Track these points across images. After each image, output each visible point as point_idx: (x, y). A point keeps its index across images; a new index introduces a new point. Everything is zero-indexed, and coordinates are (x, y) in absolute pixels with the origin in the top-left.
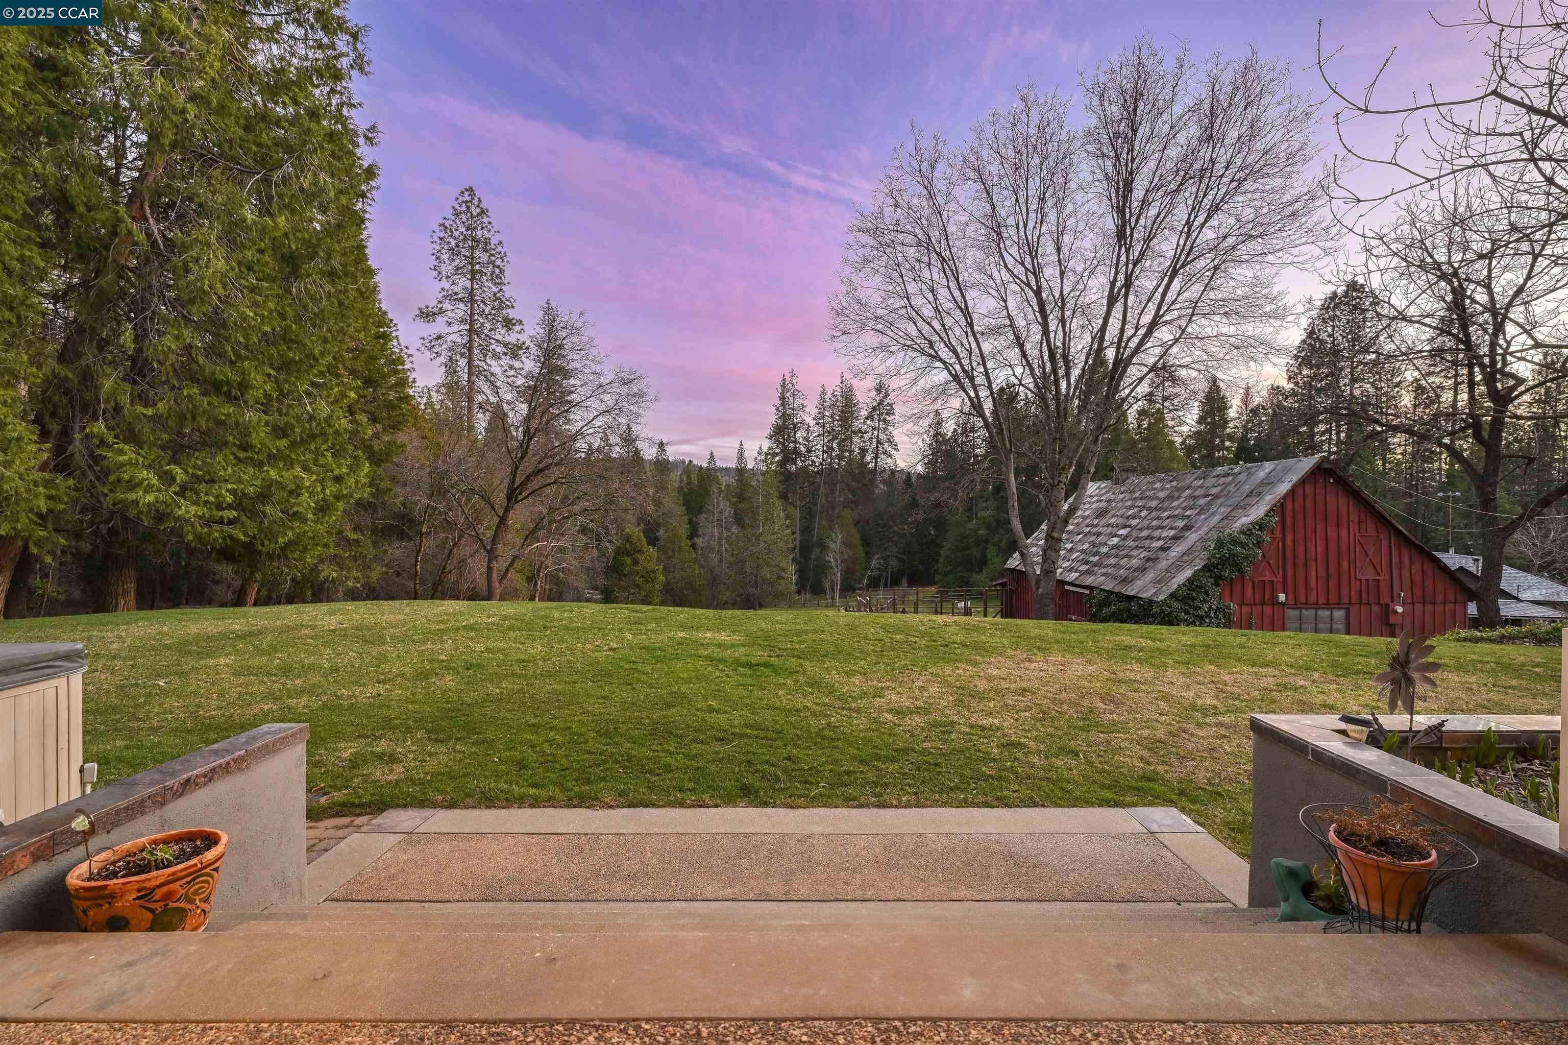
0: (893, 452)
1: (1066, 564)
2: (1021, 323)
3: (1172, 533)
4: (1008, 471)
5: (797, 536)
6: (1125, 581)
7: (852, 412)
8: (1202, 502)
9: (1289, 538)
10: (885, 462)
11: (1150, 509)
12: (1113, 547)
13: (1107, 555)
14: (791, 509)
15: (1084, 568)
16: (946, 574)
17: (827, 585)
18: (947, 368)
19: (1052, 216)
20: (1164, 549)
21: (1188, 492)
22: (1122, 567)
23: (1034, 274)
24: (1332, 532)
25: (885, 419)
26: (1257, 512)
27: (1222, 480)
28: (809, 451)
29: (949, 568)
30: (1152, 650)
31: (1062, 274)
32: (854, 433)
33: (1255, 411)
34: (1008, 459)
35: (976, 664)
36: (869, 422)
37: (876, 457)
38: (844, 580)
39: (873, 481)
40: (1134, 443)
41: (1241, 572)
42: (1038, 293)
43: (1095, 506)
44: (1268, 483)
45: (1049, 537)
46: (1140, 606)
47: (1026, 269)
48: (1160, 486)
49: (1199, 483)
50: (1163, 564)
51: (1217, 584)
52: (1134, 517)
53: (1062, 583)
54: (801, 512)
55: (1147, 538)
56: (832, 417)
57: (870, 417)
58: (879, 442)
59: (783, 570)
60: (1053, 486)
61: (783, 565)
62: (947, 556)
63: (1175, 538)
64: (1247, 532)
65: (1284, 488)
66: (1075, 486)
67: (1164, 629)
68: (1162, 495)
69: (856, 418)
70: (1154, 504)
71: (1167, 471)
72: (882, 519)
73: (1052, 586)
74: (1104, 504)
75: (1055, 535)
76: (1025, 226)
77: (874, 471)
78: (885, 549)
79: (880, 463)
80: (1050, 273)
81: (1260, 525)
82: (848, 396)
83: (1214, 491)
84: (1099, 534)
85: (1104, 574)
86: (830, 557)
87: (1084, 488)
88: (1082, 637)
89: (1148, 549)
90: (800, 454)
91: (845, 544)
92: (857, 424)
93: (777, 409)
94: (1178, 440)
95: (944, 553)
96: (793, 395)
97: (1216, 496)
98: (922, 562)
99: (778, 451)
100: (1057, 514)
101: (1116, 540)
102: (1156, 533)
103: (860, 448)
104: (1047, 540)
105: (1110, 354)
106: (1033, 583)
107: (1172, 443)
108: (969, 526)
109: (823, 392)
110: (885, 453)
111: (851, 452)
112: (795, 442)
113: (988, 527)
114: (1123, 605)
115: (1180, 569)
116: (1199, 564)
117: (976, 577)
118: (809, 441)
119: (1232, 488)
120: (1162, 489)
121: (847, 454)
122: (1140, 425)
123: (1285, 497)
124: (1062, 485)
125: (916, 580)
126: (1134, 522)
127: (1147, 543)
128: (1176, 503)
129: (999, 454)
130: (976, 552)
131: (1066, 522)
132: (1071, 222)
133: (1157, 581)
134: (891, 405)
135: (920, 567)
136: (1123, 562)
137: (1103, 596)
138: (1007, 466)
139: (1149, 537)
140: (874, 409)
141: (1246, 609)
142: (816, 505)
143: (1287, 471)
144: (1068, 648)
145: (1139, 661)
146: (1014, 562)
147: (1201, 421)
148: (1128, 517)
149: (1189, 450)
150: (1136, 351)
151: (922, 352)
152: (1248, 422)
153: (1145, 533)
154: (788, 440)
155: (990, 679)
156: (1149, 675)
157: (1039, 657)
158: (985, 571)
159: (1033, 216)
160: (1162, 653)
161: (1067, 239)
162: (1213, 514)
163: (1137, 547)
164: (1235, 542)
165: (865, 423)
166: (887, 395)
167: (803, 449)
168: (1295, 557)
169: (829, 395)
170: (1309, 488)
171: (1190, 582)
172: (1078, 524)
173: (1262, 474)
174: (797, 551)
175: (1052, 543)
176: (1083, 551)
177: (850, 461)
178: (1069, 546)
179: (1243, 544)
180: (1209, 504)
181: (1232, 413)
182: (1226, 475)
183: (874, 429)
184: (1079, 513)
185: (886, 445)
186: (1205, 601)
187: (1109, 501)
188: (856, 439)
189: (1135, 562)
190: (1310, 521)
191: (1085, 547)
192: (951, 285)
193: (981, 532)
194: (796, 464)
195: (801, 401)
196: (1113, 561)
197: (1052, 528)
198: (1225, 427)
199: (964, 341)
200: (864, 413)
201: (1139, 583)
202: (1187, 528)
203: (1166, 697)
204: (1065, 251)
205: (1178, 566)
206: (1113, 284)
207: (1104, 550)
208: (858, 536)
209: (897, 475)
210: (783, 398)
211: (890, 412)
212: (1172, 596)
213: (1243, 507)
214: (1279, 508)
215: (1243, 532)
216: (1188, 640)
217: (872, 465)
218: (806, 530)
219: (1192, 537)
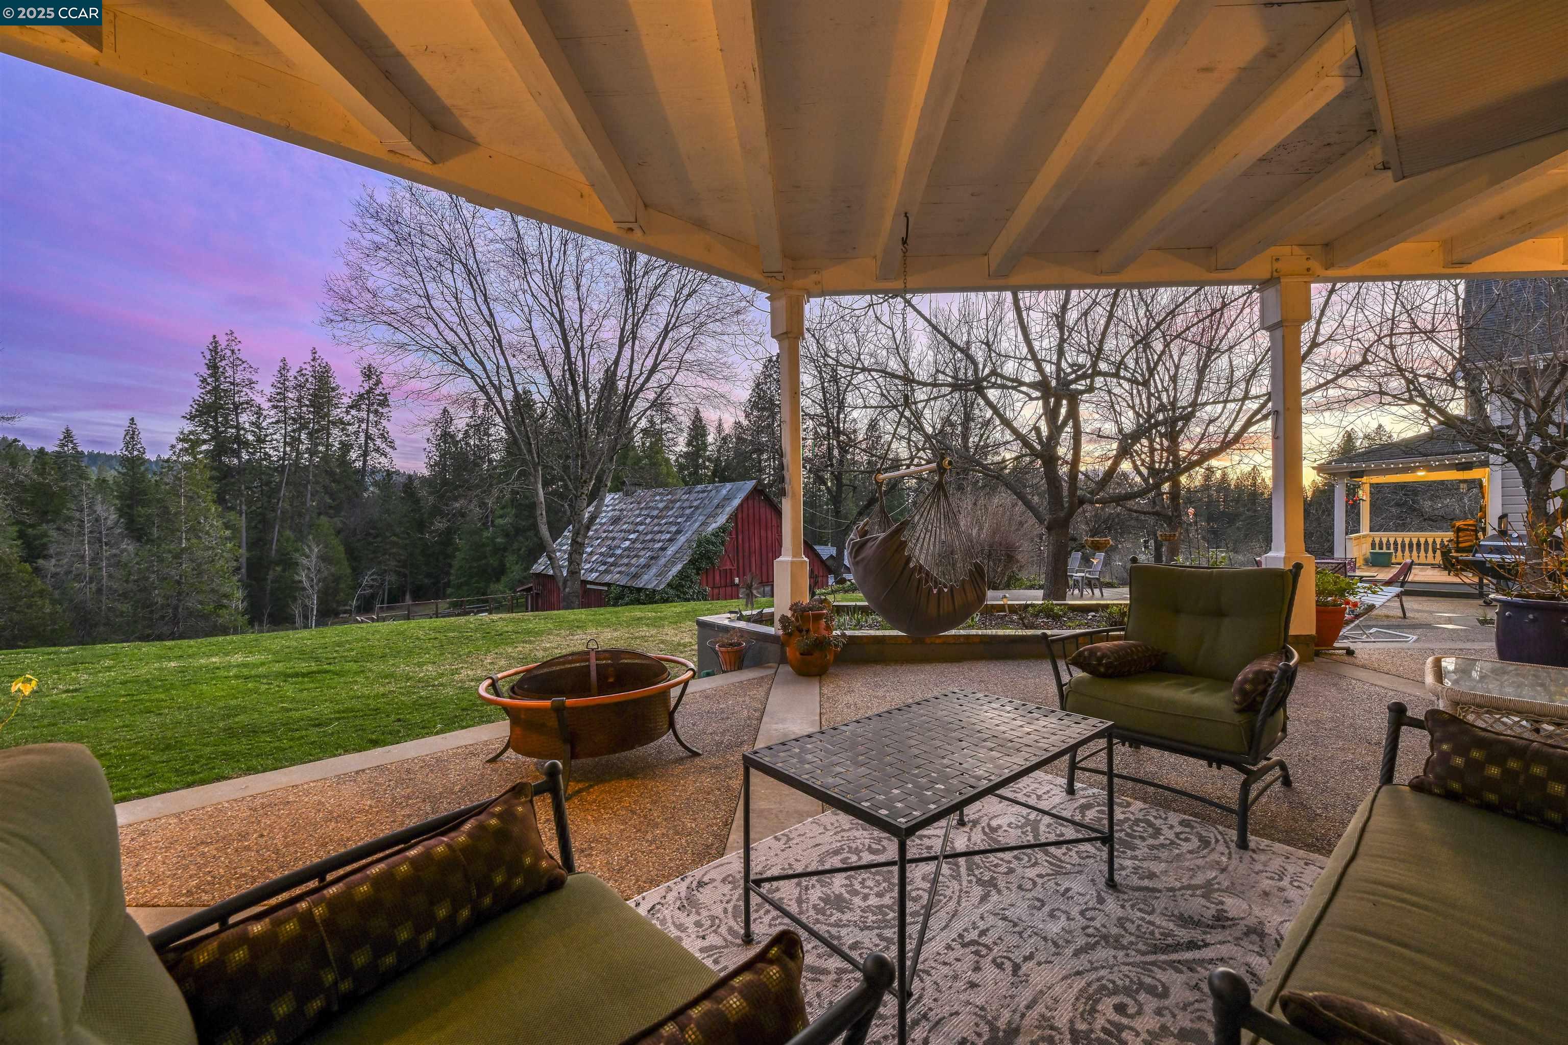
0: (388, 450)
1: (588, 566)
2: (545, 346)
3: (668, 536)
4: (536, 482)
5: (243, 551)
6: (636, 576)
7: (329, 401)
8: (688, 511)
9: (740, 537)
10: (377, 461)
11: (653, 517)
12: (625, 549)
13: (621, 556)
14: (232, 516)
15: (603, 568)
16: (459, 586)
17: (297, 611)
18: (473, 378)
19: (572, 259)
20: (663, 549)
21: (678, 504)
22: (633, 565)
23: (557, 305)
24: (763, 533)
25: (376, 411)
26: (721, 520)
27: (701, 495)
28: (261, 440)
29: (462, 580)
30: (655, 618)
31: (581, 311)
32: (334, 423)
33: (724, 439)
34: (536, 471)
35: (530, 642)
36: (353, 412)
37: (365, 454)
38: (321, 601)
39: (361, 483)
40: (640, 459)
41: (713, 564)
42: (561, 323)
43: (610, 514)
44: (728, 499)
45: (574, 542)
46: (647, 595)
47: (550, 300)
48: (658, 499)
49: (685, 497)
50: (663, 561)
51: (698, 574)
52: (641, 523)
53: (585, 582)
54: (249, 521)
55: (650, 541)
56: (299, 400)
57: (355, 406)
58: (368, 437)
59: (226, 596)
60: (576, 497)
61: (226, 589)
62: (461, 567)
63: (671, 540)
64: (715, 534)
65: (736, 502)
66: (595, 495)
67: (663, 606)
68: (661, 505)
69: (336, 406)
70: (655, 513)
71: (664, 485)
72: (374, 528)
73: (577, 585)
74: (617, 513)
75: (579, 540)
76: (550, 262)
77: (362, 471)
78: (380, 563)
79: (370, 462)
80: (571, 305)
81: (723, 529)
82: (323, 378)
83: (695, 504)
84: (614, 539)
85: (619, 572)
86: (303, 576)
87: (602, 499)
88: (608, 616)
89: (652, 550)
90: (246, 444)
91: (323, 558)
92: (337, 413)
93: (204, 381)
94: (673, 458)
95: (456, 563)
96: (234, 366)
97: (697, 508)
98: (428, 575)
99: (205, 437)
100: (580, 522)
101: (627, 543)
102: (657, 537)
103: (341, 442)
104: (572, 545)
105: (621, 384)
106: (561, 584)
107: (668, 460)
108: (485, 534)
109: (284, 368)
110: (377, 450)
111: (328, 446)
112: (238, 427)
113: (507, 535)
114: (634, 596)
115: (674, 564)
116: (686, 559)
117: (493, 587)
118: (259, 427)
119: (706, 502)
120: (662, 501)
121: (321, 448)
122: (643, 444)
123: (737, 509)
124: (584, 496)
125: (422, 594)
126: (641, 528)
127: (650, 545)
128: (670, 513)
129: (527, 465)
130: (493, 562)
131: (588, 528)
132: (588, 266)
133: (659, 575)
134: (385, 395)
135: (426, 581)
136: (634, 561)
137: (619, 590)
138: (535, 477)
139: (653, 540)
140: (361, 396)
141: (716, 591)
142: (274, 510)
143: (739, 490)
144: (598, 624)
145: (647, 625)
146: (541, 565)
147: (689, 444)
148: (637, 524)
149: (681, 467)
150: (641, 389)
151: (444, 355)
152: (721, 447)
153: (649, 537)
154: (226, 423)
155: (545, 650)
156: (653, 632)
157: (579, 632)
158: (504, 579)
159: (556, 254)
160: (661, 618)
161: (584, 281)
162: (695, 521)
163: (643, 549)
164: (708, 542)
165: (348, 412)
166: (378, 383)
167: (250, 437)
168: (744, 551)
169: (292, 373)
170: (750, 502)
171: (682, 575)
172: (596, 531)
173: (724, 492)
174: (243, 570)
175: (577, 547)
176: (601, 554)
177: (326, 458)
178: (589, 550)
179: (713, 544)
180: (693, 513)
181: (710, 439)
182: (703, 492)
183: (361, 421)
184: (598, 520)
185: (378, 442)
186: (690, 587)
187: (621, 510)
188: (335, 431)
189: (642, 561)
190: (751, 527)
191: (603, 550)
192: (479, 300)
193: (499, 540)
194: (239, 457)
195: (248, 376)
196: (626, 561)
197: (576, 534)
198: (705, 450)
199: (492, 355)
200: (346, 401)
201: (646, 577)
202: (678, 532)
203: (662, 642)
204: (583, 289)
205: (672, 562)
206: (623, 330)
207: (619, 552)
208: (341, 548)
209: (394, 476)
210: (213, 366)
211: (384, 403)
212: (669, 585)
213: (713, 515)
214: (734, 517)
215: (713, 534)
216: (678, 610)
217: (358, 464)
218: (258, 543)
219: (682, 539)
